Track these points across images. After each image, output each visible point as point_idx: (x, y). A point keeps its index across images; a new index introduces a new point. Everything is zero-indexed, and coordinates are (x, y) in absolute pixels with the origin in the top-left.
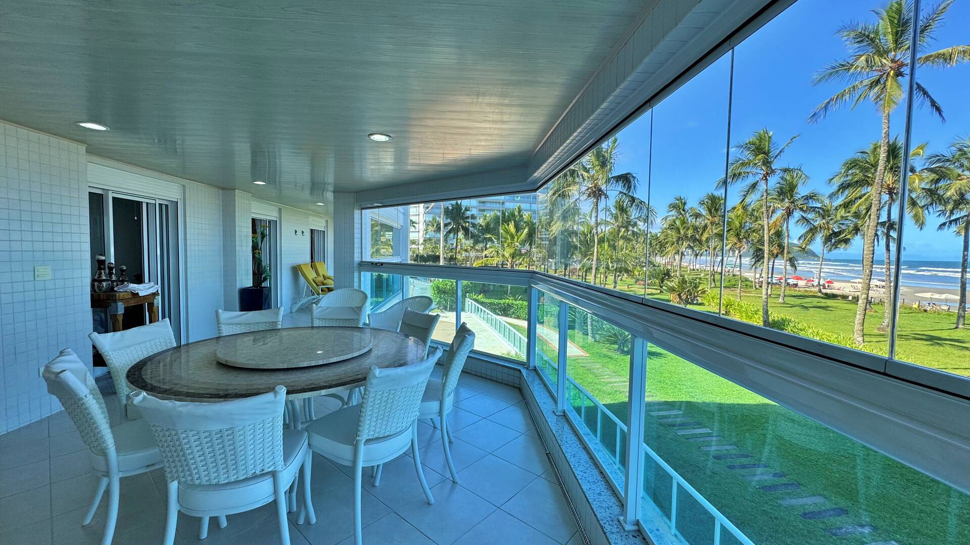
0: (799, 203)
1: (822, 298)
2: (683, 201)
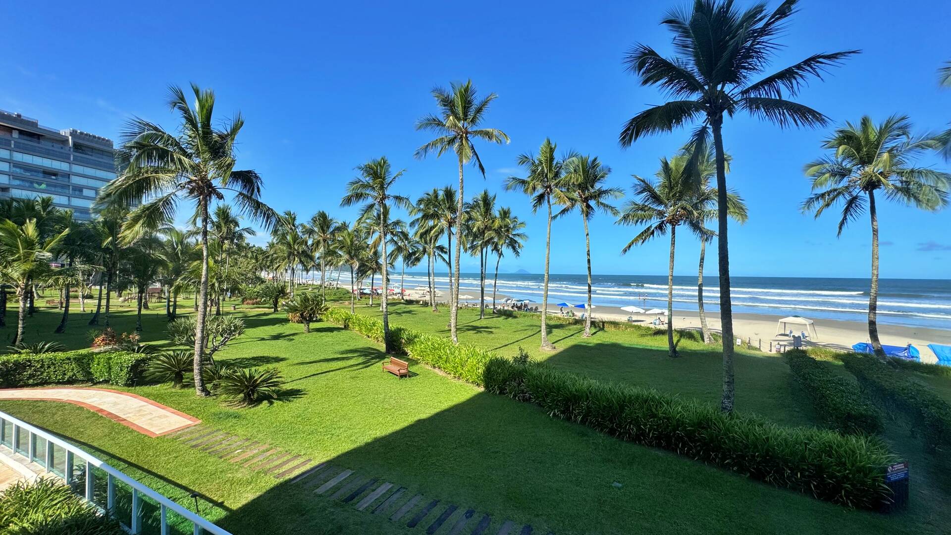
0: (390, 228)
1: (404, 304)
2: (293, 216)
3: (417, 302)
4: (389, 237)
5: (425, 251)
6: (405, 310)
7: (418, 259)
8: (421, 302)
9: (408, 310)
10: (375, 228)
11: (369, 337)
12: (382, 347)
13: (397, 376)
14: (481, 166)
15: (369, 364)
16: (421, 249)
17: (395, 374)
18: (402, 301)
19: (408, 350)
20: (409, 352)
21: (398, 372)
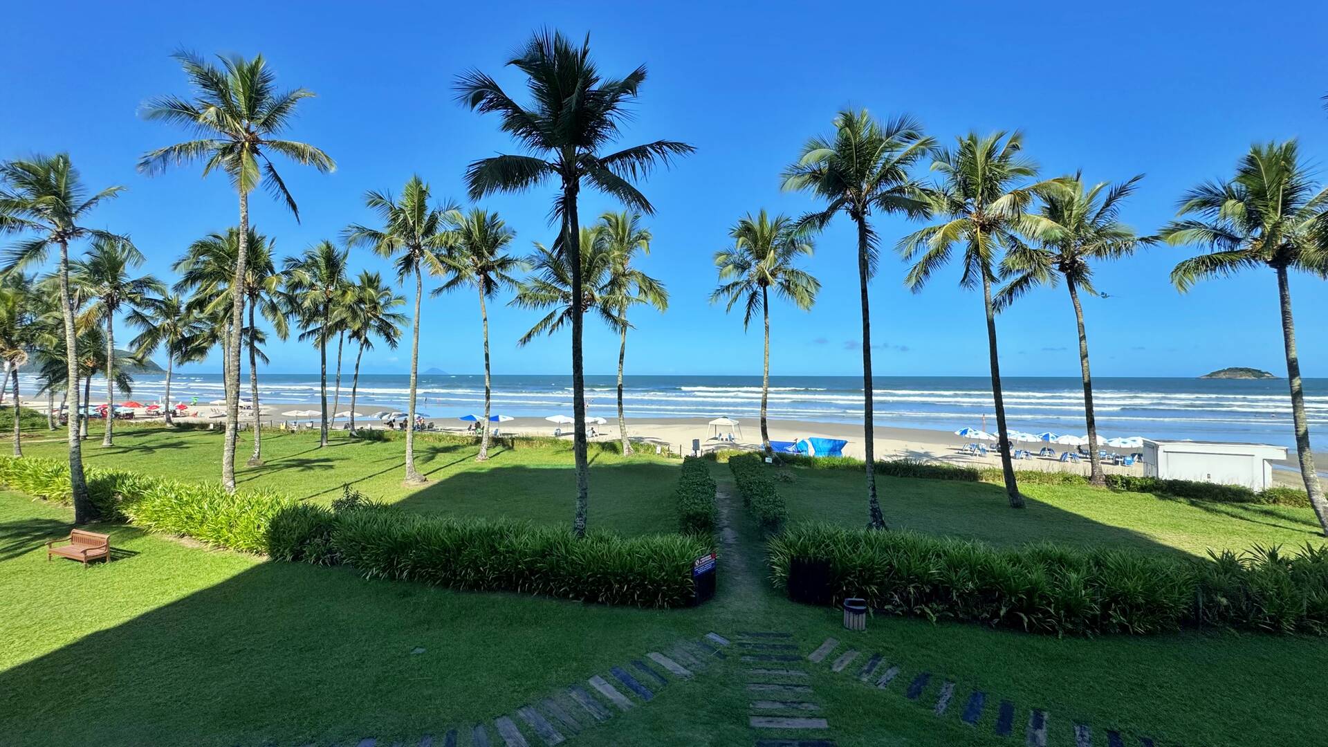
3: (203, 426)
4: (126, 308)
5: (214, 337)
6: (169, 441)
7: (201, 351)
8: (211, 427)
9: (175, 441)
10: (86, 289)
11: (45, 498)
12: (69, 514)
13: (82, 562)
14: (289, 199)
15: (23, 549)
16: (207, 331)
17: (78, 561)
18: (168, 425)
19: (130, 513)
20: (132, 516)
21: (83, 555)
